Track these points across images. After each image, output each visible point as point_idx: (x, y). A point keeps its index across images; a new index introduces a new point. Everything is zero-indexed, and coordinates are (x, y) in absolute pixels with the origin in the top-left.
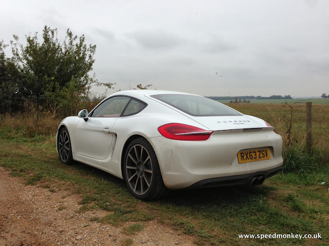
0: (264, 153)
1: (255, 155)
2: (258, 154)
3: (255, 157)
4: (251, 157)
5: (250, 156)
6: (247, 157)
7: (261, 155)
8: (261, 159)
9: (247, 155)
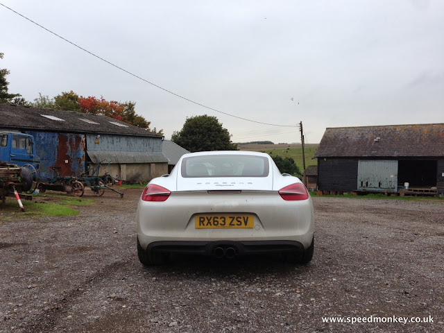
0: (242, 220)
1: (224, 221)
2: (228, 221)
3: (223, 223)
4: (216, 223)
5: (214, 221)
6: (209, 222)
7: (235, 222)
8: (233, 227)
9: (209, 220)
